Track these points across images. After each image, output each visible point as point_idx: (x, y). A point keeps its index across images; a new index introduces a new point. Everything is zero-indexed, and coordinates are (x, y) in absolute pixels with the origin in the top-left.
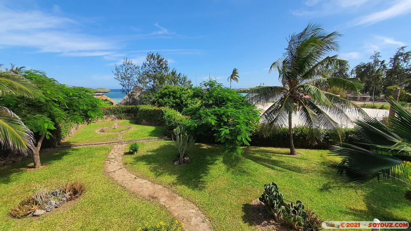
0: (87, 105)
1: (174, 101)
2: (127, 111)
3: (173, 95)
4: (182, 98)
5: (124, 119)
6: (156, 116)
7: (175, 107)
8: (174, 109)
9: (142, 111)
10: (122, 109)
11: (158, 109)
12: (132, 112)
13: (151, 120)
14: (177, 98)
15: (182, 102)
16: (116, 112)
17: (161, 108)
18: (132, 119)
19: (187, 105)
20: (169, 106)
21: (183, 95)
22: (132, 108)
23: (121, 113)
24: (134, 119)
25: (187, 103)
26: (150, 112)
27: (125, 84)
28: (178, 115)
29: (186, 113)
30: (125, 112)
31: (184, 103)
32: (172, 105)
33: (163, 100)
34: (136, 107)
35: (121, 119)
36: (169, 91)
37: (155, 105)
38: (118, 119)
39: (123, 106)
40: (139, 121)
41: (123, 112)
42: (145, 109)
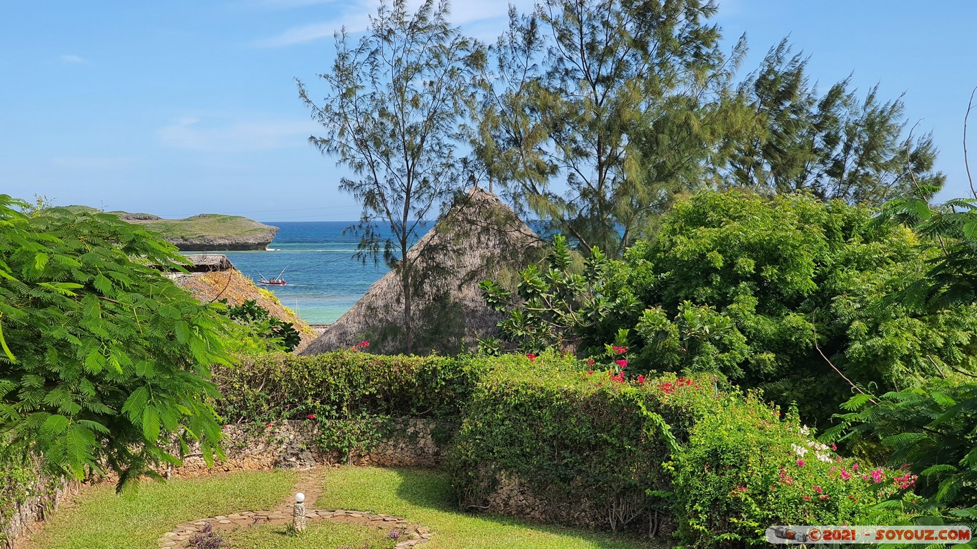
0: (128, 344)
1: (769, 327)
2: (387, 400)
3: (756, 278)
4: (843, 306)
5: (359, 464)
6: (609, 452)
7: (769, 378)
8: (767, 398)
9: (496, 400)
10: (349, 378)
11: (629, 389)
12: (420, 409)
13: (566, 480)
14: (794, 303)
15: (837, 339)
16: (309, 401)
17: (652, 385)
18: (419, 466)
19: (888, 367)
20: (725, 370)
21: (848, 279)
22: (423, 372)
23: (339, 409)
24: (437, 464)
25: (887, 349)
26: (561, 414)
27: (381, 181)
28: (801, 451)
29: (875, 440)
30: (371, 403)
31: (857, 345)
32: (745, 365)
33: (671, 317)
34: (455, 370)
35: (340, 457)
36: (722, 245)
37: (609, 359)
38: (321, 455)
39: (362, 355)
40: (469, 481)
41: (354, 407)
42: (526, 386)
